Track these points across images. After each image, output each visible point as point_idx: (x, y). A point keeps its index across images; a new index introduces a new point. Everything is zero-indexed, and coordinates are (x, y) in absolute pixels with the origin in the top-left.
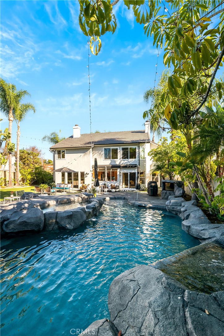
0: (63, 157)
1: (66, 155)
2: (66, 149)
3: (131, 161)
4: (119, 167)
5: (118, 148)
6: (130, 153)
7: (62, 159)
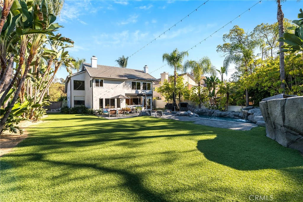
0: (102, 85)
1: (104, 84)
2: (104, 79)
3: (148, 91)
4: (141, 95)
5: (141, 82)
6: (147, 86)
7: (100, 87)
